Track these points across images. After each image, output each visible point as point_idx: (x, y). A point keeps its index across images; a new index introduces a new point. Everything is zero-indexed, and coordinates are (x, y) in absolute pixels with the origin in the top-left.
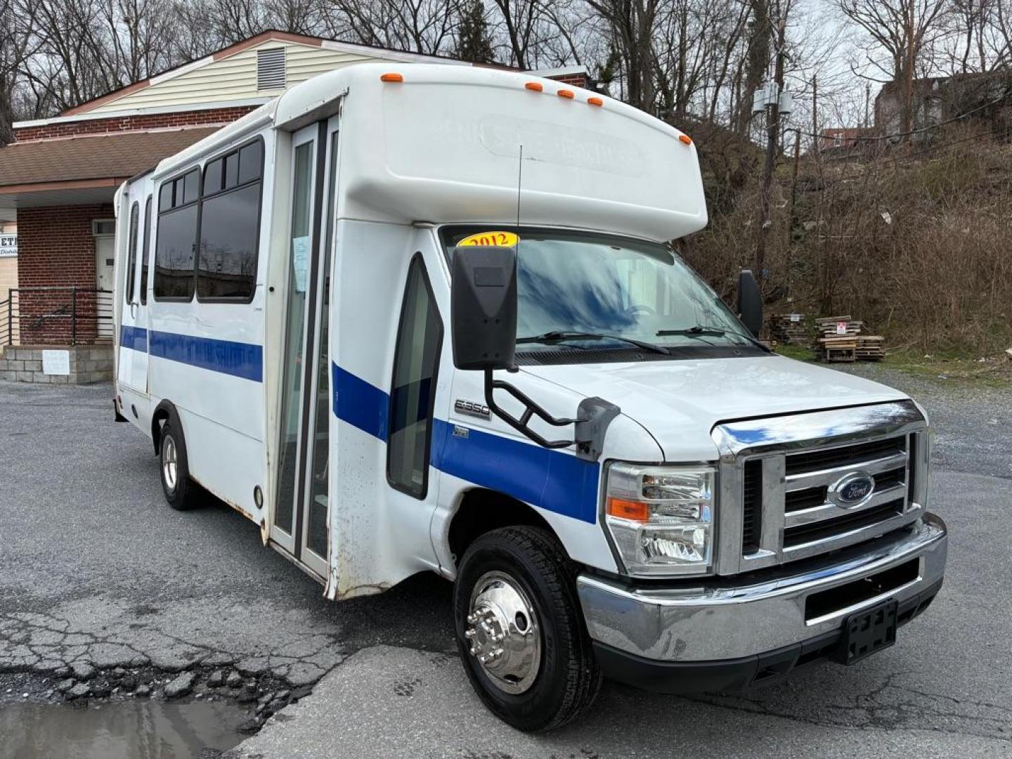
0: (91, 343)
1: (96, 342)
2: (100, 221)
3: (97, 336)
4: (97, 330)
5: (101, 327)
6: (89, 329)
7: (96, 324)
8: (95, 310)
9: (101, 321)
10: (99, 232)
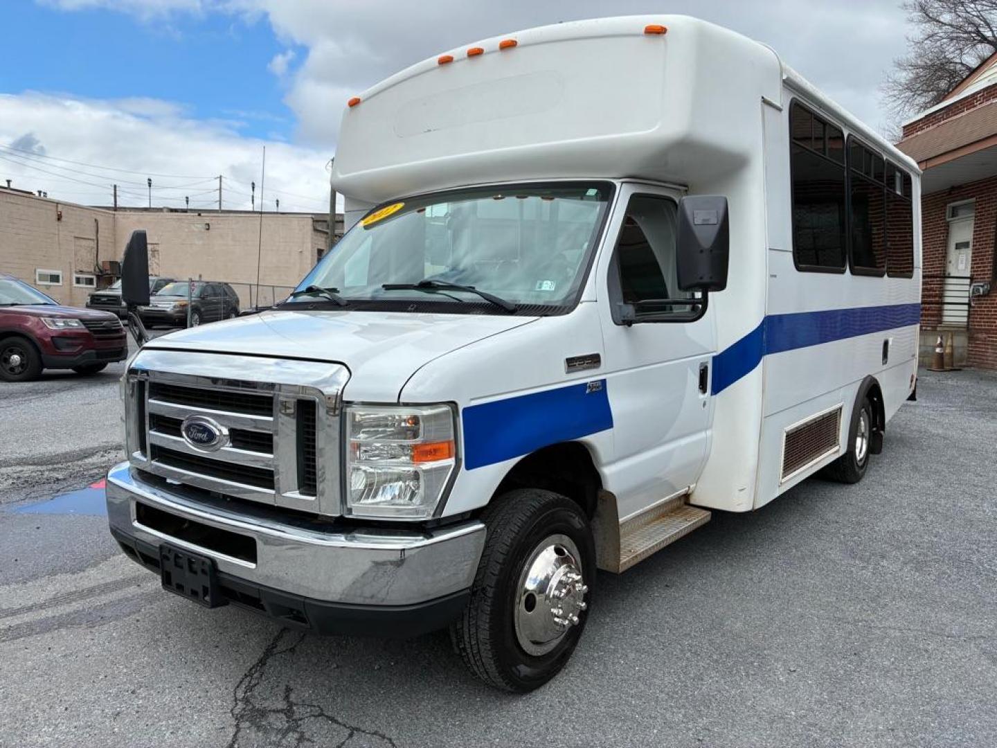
0: (934, 329)
1: (938, 329)
2: (952, 204)
3: (941, 322)
4: (941, 316)
5: (946, 313)
6: (932, 316)
7: (941, 310)
8: (942, 296)
9: (946, 307)
10: (953, 217)
